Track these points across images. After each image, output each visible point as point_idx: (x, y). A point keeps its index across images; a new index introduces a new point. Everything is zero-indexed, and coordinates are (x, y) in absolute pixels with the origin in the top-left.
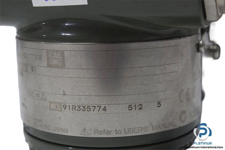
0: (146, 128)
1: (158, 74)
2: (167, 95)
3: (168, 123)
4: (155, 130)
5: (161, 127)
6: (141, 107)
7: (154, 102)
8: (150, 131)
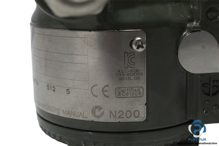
0: (58, 110)
1: (66, 62)
2: (75, 84)
3: (78, 112)
4: (66, 114)
5: (71, 114)
6: (54, 89)
7: (64, 88)
8: (61, 115)
